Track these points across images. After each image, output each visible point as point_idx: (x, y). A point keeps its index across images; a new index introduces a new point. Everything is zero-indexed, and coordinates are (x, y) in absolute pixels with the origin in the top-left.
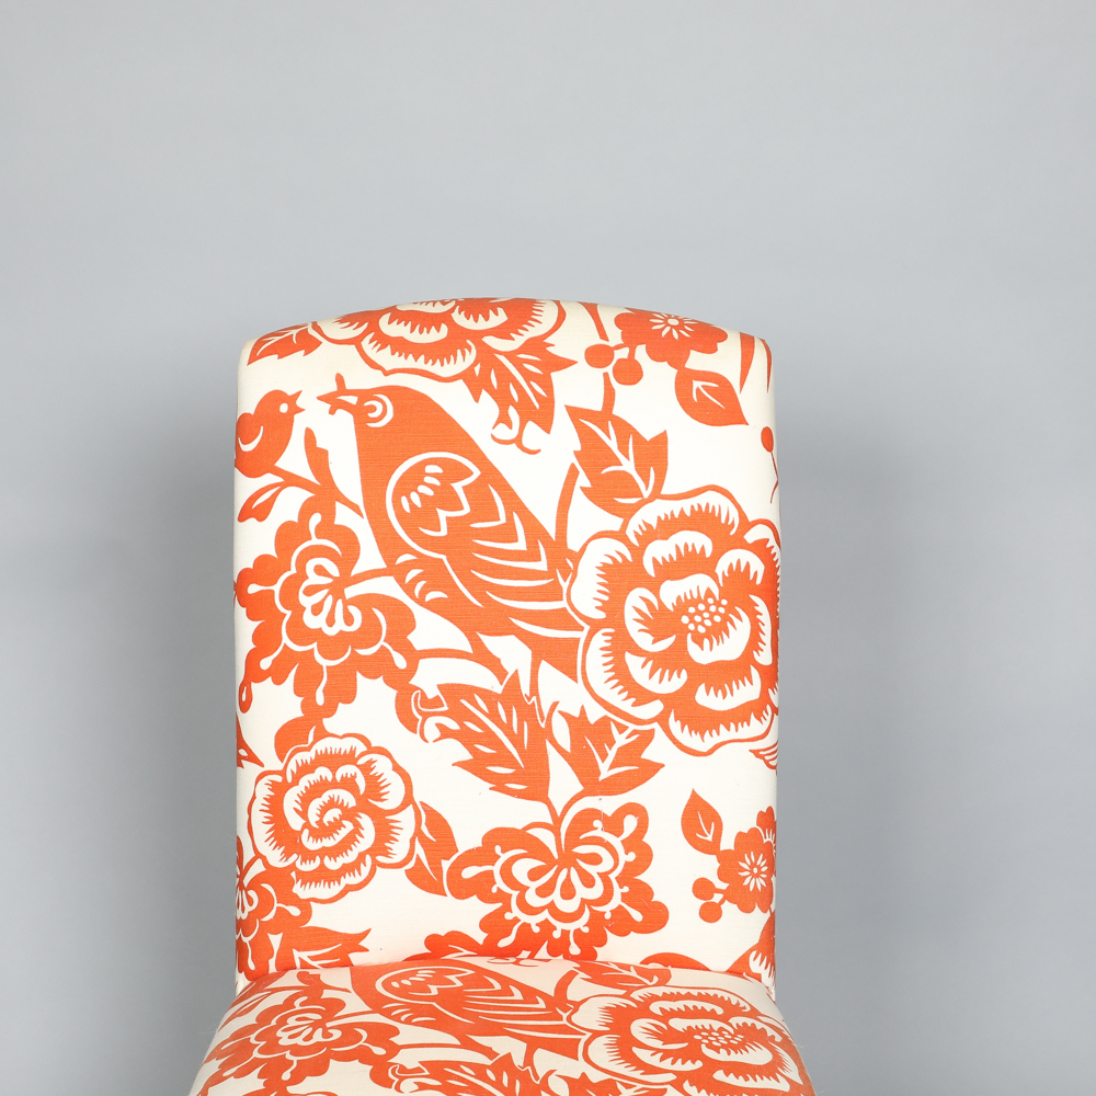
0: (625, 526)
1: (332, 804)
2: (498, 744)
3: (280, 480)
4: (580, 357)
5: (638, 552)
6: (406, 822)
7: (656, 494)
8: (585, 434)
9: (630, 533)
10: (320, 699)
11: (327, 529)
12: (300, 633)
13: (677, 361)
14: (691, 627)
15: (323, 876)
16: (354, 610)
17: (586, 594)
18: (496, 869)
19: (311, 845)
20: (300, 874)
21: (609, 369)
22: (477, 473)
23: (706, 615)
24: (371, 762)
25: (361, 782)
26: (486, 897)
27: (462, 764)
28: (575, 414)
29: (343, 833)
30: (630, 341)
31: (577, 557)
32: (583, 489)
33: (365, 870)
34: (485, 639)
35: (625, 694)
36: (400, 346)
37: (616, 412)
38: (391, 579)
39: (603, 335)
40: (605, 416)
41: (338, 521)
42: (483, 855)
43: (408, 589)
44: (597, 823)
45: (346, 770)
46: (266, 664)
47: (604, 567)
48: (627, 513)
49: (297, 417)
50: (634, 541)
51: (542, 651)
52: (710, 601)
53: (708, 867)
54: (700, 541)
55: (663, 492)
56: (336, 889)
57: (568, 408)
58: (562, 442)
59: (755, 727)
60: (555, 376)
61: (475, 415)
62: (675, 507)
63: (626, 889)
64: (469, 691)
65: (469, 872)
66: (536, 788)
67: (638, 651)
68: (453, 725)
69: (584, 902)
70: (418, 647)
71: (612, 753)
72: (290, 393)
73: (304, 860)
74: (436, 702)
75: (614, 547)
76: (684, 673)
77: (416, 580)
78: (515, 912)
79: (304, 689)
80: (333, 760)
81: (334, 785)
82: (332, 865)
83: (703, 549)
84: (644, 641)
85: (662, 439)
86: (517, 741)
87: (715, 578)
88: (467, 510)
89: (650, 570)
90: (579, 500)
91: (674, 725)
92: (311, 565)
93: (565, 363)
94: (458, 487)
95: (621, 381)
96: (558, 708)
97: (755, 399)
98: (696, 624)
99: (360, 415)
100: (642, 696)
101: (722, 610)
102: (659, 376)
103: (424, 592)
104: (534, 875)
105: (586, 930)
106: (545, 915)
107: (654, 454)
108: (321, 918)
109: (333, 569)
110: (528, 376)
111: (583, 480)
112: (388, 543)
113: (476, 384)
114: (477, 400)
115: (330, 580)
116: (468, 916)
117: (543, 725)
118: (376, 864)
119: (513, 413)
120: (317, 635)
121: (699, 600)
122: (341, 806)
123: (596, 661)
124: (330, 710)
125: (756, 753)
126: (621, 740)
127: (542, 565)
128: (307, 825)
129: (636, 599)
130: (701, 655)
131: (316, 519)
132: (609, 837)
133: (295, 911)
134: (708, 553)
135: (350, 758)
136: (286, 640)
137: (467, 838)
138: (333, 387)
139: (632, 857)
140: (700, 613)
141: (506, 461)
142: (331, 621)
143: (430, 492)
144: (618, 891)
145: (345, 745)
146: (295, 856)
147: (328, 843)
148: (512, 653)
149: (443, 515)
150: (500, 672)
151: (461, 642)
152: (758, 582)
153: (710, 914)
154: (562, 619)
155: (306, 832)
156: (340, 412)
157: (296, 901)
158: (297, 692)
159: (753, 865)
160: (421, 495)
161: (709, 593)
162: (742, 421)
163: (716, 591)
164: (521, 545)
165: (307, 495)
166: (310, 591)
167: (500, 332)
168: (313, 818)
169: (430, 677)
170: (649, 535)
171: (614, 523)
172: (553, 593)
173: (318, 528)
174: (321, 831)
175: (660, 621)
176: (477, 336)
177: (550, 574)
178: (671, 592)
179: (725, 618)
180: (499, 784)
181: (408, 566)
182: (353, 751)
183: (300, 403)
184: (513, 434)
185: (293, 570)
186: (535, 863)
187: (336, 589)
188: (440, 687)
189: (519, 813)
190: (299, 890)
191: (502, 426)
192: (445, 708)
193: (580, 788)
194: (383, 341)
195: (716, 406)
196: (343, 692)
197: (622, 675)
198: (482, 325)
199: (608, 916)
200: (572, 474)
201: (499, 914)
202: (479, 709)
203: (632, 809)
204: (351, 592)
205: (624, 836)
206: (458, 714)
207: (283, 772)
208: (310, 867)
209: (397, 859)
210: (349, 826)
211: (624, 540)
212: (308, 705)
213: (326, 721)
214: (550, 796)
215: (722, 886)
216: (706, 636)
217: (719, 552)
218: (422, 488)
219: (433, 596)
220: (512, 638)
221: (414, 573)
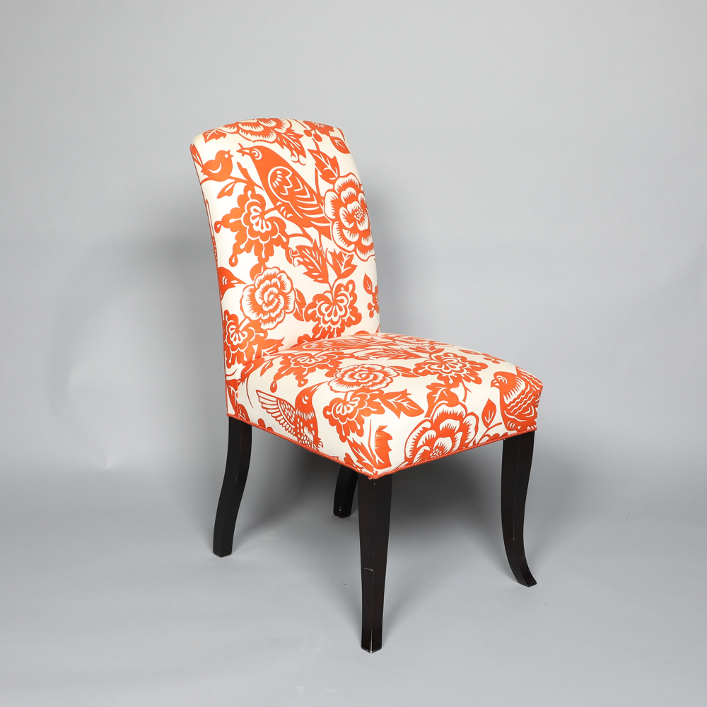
0: (334, 187)
1: (271, 293)
2: (314, 265)
3: (233, 181)
4: (303, 134)
5: (339, 195)
6: (292, 296)
7: (339, 176)
8: (315, 158)
9: (336, 189)
10: (263, 256)
11: (254, 196)
12: (253, 233)
13: (328, 134)
15: (271, 320)
16: (268, 223)
17: (329, 210)
18: (317, 309)
19: (266, 309)
20: (262, 320)
21: (313, 137)
22: (290, 172)
24: (281, 276)
25: (279, 284)
26: (314, 320)
27: (305, 274)
28: (311, 151)
29: (275, 303)
30: (313, 128)
31: (324, 198)
32: (320, 176)
33: (282, 316)
35: (345, 243)
37: (320, 150)
39: (305, 127)
40: (318, 152)
41: (257, 192)
42: (313, 305)
43: (282, 214)
44: (342, 288)
45: (274, 280)
46: (242, 246)
47: (332, 201)
48: (333, 183)
50: (337, 192)
51: (321, 231)
52: (359, 210)
53: (370, 299)
54: (353, 190)
56: (274, 324)
57: (308, 149)
60: (300, 140)
61: (284, 153)
62: (345, 180)
63: (351, 310)
64: (304, 248)
65: (310, 312)
66: (325, 281)
67: (346, 228)
68: (301, 260)
69: (340, 317)
70: (288, 234)
71: (344, 264)
72: (226, 151)
73: (264, 315)
74: (296, 253)
75: (333, 194)
76: (358, 234)
77: (283, 211)
78: (322, 324)
79: (258, 253)
80: (269, 277)
81: (271, 286)
82: (273, 315)
83: (353, 193)
84: (346, 224)
85: (335, 158)
86: (319, 264)
87: (359, 202)
88: (291, 186)
89: (343, 201)
90: (320, 179)
91: (358, 252)
92: (252, 209)
94: (287, 177)
96: (328, 250)
98: (358, 218)
99: (252, 156)
100: (349, 243)
101: (362, 213)
103: (286, 215)
104: (327, 309)
105: (340, 327)
106: (329, 324)
107: (334, 163)
108: (272, 335)
109: (259, 210)
110: (294, 140)
111: (319, 173)
112: (274, 200)
113: (280, 143)
114: (283, 149)
115: (259, 214)
116: (309, 328)
117: (325, 257)
118: (285, 313)
119: (294, 152)
120: (259, 233)
122: (274, 294)
123: (335, 233)
124: (267, 259)
126: (346, 259)
127: (315, 202)
128: (264, 302)
129: (342, 210)
130: (361, 228)
131: (250, 192)
132: (345, 293)
133: (262, 334)
134: (355, 195)
135: (274, 276)
136: (249, 237)
137: (309, 299)
139: (352, 298)
140: (358, 214)
141: (296, 167)
142: (262, 228)
143: (280, 180)
144: (349, 311)
145: (273, 271)
146: (261, 314)
147: (271, 307)
148: (312, 231)
149: (286, 187)
150: (310, 239)
151: (298, 230)
153: (371, 315)
154: (324, 220)
155: (264, 305)
157: (262, 330)
158: (256, 255)
160: (278, 181)
163: (360, 207)
164: (308, 196)
165: (245, 184)
166: (254, 218)
168: (266, 299)
169: (293, 244)
170: (341, 189)
171: (331, 186)
172: (320, 211)
173: (251, 195)
174: (267, 305)
175: (350, 217)
176: (272, 129)
177: (318, 205)
179: (363, 215)
180: (315, 279)
181: (280, 206)
182: (275, 273)
184: (296, 159)
185: (246, 212)
186: (327, 305)
187: (262, 216)
188: (297, 247)
189: (321, 288)
190: (263, 326)
191: (293, 157)
192: (299, 254)
193: (337, 277)
195: (343, 148)
196: (270, 252)
197: (343, 236)
199: (346, 321)
200: (316, 172)
201: (317, 325)
202: (307, 253)
203: (351, 282)
204: (266, 217)
205: (350, 291)
206: (303, 256)
207: (254, 285)
208: (266, 317)
209: (291, 310)
210: (277, 300)
211: (335, 192)
212: (260, 259)
213: (266, 263)
214: (329, 281)
215: (374, 305)
216: (361, 221)
217: (357, 194)
218: (278, 179)
219: (289, 215)
220: (312, 228)
221: (282, 208)
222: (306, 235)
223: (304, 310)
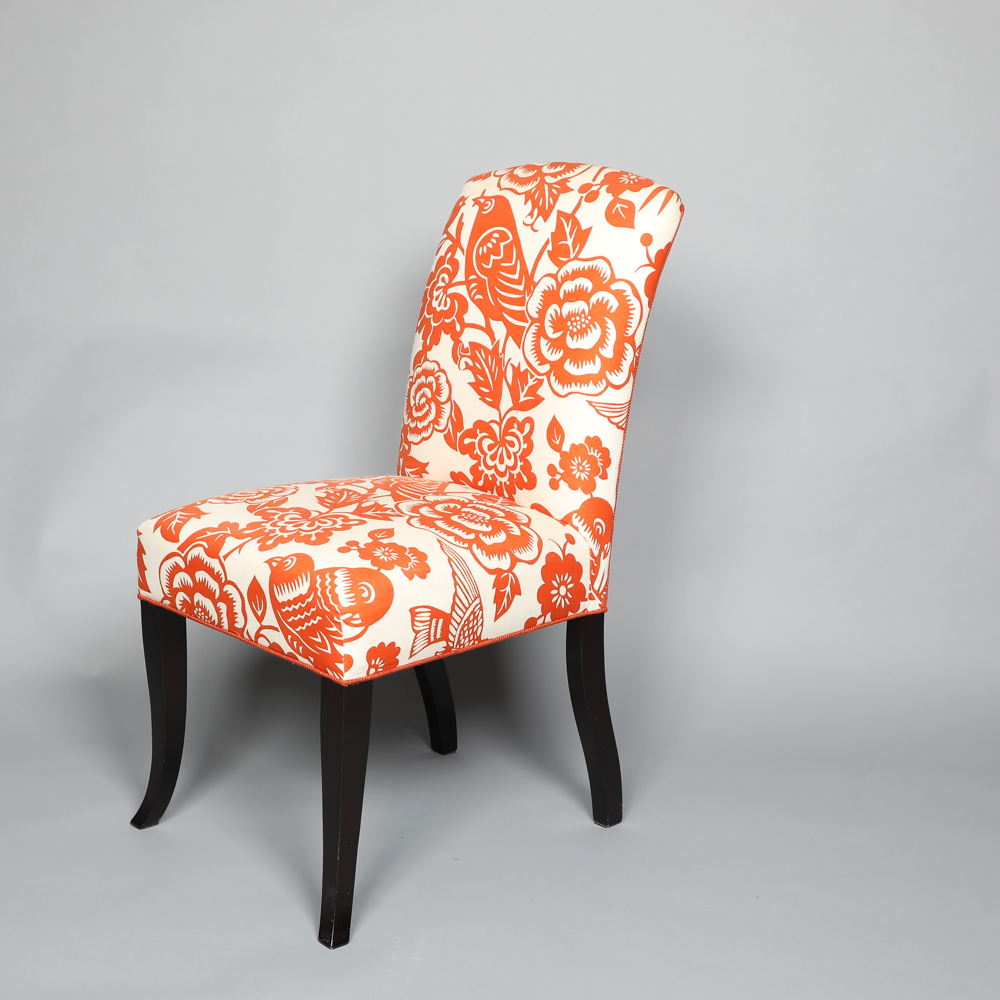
0: (558, 271)
1: (423, 395)
2: (485, 377)
3: (446, 237)
5: (559, 285)
6: (447, 408)
7: (576, 257)
8: (559, 224)
9: (559, 276)
10: (428, 342)
11: (451, 260)
12: (430, 309)
14: (571, 328)
15: (415, 430)
16: (448, 299)
17: (534, 304)
18: (476, 441)
19: (415, 414)
20: (410, 428)
22: (511, 238)
23: (579, 323)
24: (439, 376)
25: (434, 385)
26: (472, 456)
27: (471, 384)
28: (560, 214)
31: (536, 285)
32: (548, 251)
33: (430, 431)
35: (536, 358)
37: (576, 214)
39: (594, 179)
40: (571, 216)
41: (456, 256)
42: (471, 433)
43: (470, 292)
44: (515, 425)
45: (430, 379)
47: (545, 292)
48: (560, 265)
49: (462, 208)
50: (560, 281)
51: (511, 330)
53: (556, 459)
54: (587, 284)
55: (579, 257)
56: (419, 438)
57: (558, 211)
59: (592, 389)
60: (561, 195)
63: (522, 463)
64: (480, 347)
65: (467, 441)
66: (496, 401)
67: (547, 338)
68: (471, 363)
69: (507, 467)
70: (466, 321)
71: (526, 389)
73: (412, 422)
74: (466, 351)
75: (551, 282)
76: (562, 351)
77: (474, 288)
78: (483, 467)
79: (425, 336)
80: (427, 373)
81: (426, 385)
82: (420, 426)
83: (587, 288)
84: (549, 331)
85: (589, 230)
86: (493, 375)
87: (588, 304)
88: (501, 257)
89: (562, 295)
90: (545, 256)
91: (553, 378)
92: (440, 277)
93: (569, 190)
94: (502, 244)
95: (586, 200)
96: (511, 362)
98: (573, 327)
99: (481, 208)
100: (543, 361)
101: (587, 322)
103: (475, 295)
104: (490, 447)
105: (508, 483)
108: (414, 452)
109: (446, 279)
110: (551, 195)
111: (550, 247)
112: (469, 270)
113: (529, 196)
114: (525, 204)
115: (444, 285)
117: (503, 369)
118: (434, 429)
119: (536, 211)
120: (433, 310)
121: (578, 314)
122: (426, 397)
123: (529, 339)
124: (431, 347)
125: (590, 403)
126: (531, 382)
127: (521, 288)
128: (415, 404)
129: (553, 309)
130: (572, 343)
131: (449, 255)
132: (518, 433)
133: (406, 447)
134: (589, 291)
135: (432, 373)
136: (425, 312)
137: (468, 423)
139: (526, 446)
140: (576, 321)
142: (439, 305)
143: (491, 246)
144: (519, 463)
145: (432, 366)
146: (410, 419)
147: (420, 414)
148: (499, 328)
149: (492, 258)
150: (493, 339)
151: (482, 321)
152: (613, 311)
153: (554, 485)
154: (521, 316)
155: (415, 407)
157: (408, 442)
158: (423, 338)
159: (579, 465)
160: (487, 247)
161: (583, 312)
162: (633, 228)
163: (587, 311)
164: (516, 277)
165: (451, 243)
166: (438, 289)
167: (555, 174)
168: (417, 401)
169: (469, 336)
170: (567, 278)
171: (554, 269)
172: (521, 302)
173: (448, 259)
174: (419, 408)
175: (560, 323)
176: (544, 176)
177: (523, 292)
178: (568, 308)
179: (588, 326)
180: (483, 397)
181: (473, 281)
182: (434, 370)
183: (466, 201)
184: (531, 221)
185: (436, 280)
186: (491, 442)
188: (470, 343)
189: (488, 414)
190: (410, 436)
191: (529, 217)
192: (470, 354)
193: (512, 405)
195: (622, 217)
196: (436, 341)
197: (537, 347)
199: (515, 477)
200: (547, 243)
201: (476, 466)
202: (481, 355)
203: (529, 420)
204: (450, 291)
205: (525, 434)
206: (474, 358)
207: (413, 377)
208: (413, 425)
209: (441, 428)
210: (427, 407)
211: (556, 280)
212: (424, 344)
213: (428, 353)
214: (501, 407)
215: (561, 471)
216: (576, 334)
217: (594, 291)
218: (489, 244)
219: (479, 297)
220: (501, 322)
221: (474, 285)
222: (489, 331)
223: (459, 435)
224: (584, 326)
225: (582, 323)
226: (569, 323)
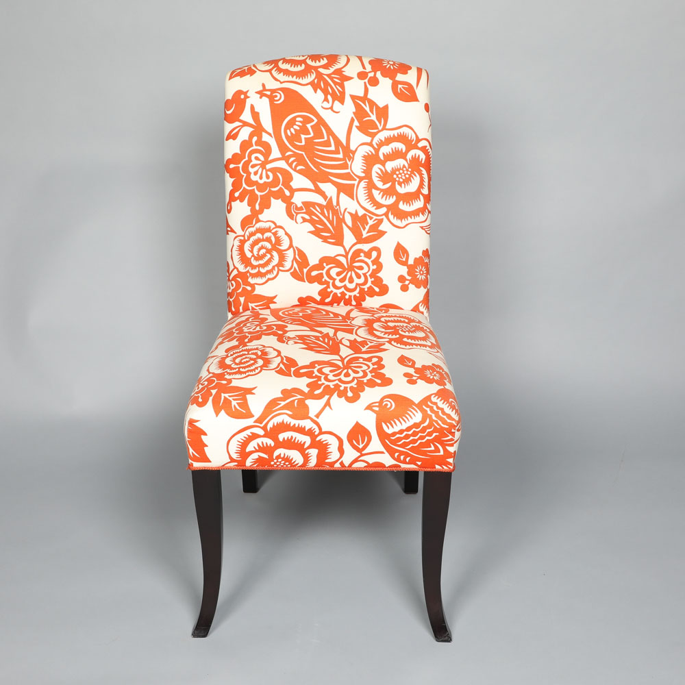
0: (372, 140)
1: (262, 247)
2: (324, 224)
3: (241, 124)
4: (355, 76)
5: (377, 151)
6: (290, 254)
7: (384, 128)
8: (357, 105)
9: (374, 143)
10: (257, 207)
11: (259, 143)
12: (250, 182)
13: (392, 77)
14: (397, 179)
15: (259, 275)
16: (269, 173)
17: (357, 166)
18: (324, 272)
19: (255, 263)
20: (250, 274)
21: (366, 80)
22: (316, 120)
23: (403, 175)
24: (276, 231)
25: (273, 239)
26: (321, 283)
27: (310, 232)
28: (353, 97)
29: (266, 258)
30: (374, 70)
31: (354, 153)
32: (356, 127)
33: (275, 272)
34: (319, 184)
35: (372, 205)
36: (287, 72)
37: (369, 97)
38: (284, 161)
39: (364, 68)
40: (365, 98)
41: (263, 139)
42: (319, 266)
43: (290, 165)
44: (362, 254)
45: (268, 235)
46: (237, 194)
47: (364, 156)
48: (373, 136)
49: (247, 100)
50: (376, 147)
51: (341, 188)
52: (405, 169)
53: (403, 271)
54: (400, 146)
55: (387, 127)
56: (264, 280)
57: (350, 95)
58: (348, 108)
59: (421, 218)
60: (345, 83)
61: (315, 98)
62: (391, 133)
63: (373, 279)
64: (313, 204)
65: (314, 273)
66: (339, 241)
67: (377, 189)
68: (307, 217)
69: (357, 284)
70: (294, 187)
71: (367, 228)
72: (245, 91)
73: (252, 269)
74: (301, 208)
75: (368, 149)
76: (394, 196)
77: (293, 161)
78: (331, 289)
79: (251, 204)
80: (262, 231)
81: (263, 240)
82: (263, 270)
83: (402, 149)
84: (379, 184)
85: (386, 107)
86: (332, 223)
87: (406, 160)
88: (312, 135)
89: (382, 157)
90: (355, 130)
91: (391, 217)
92: (253, 157)
93: (349, 78)
94: (309, 126)
95: (370, 85)
96: (347, 210)
97: (422, 92)
98: (399, 178)
99: (272, 99)
100: (379, 206)
101: (409, 173)
102: (385, 83)
103: (296, 166)
104: (338, 274)
105: (358, 295)
106: (343, 289)
107: (383, 113)
108: (259, 291)
109: (262, 158)
110: (336, 83)
111: (356, 123)
112: (283, 148)
113: (315, 86)
114: (316, 92)
115: (260, 162)
116: (313, 290)
117: (341, 217)
118: (279, 270)
119: (329, 97)
120: (256, 183)
121: (400, 169)
122: (266, 248)
123: (361, 192)
124: (261, 211)
125: (422, 227)
126: (371, 222)
127: (341, 156)
128: (253, 256)
129: (376, 169)
130: (401, 190)
131: (255, 139)
132: (366, 260)
133: (249, 288)
134: (404, 151)
135: (269, 230)
136: (244, 185)
137: (313, 260)
138: (261, 88)
139: (375, 267)
140: (400, 174)
141: (327, 116)
142: (261, 178)
143: (298, 128)
144: (370, 280)
145: (267, 225)
146: (249, 267)
147: (261, 262)
148: (329, 189)
149: (303, 137)
150: (325, 197)
151: (310, 185)
152: (423, 162)
153: (405, 288)
154: (348, 176)
155: (253, 258)
156: (263, 97)
157: (249, 284)
158: (249, 205)
159: (421, 270)
160: (294, 129)
161: (404, 166)
162: (417, 100)
163: (407, 165)
164: (333, 148)
165: (252, 129)
166: (253, 166)
167: (325, 67)
168: (255, 253)
169: (298, 199)
170: (381, 144)
171: (368, 139)
172: (345, 166)
173: (256, 142)
174: (258, 258)
175: (385, 177)
176: (316, 68)
177: (344, 159)
178: (390, 166)
179: (410, 176)
180: (325, 240)
181: (290, 156)
182: (270, 227)
183: (248, 94)
184: (329, 106)
185: (247, 159)
186: (339, 270)
187: (263, 165)
188: (303, 203)
189: (332, 251)
190: (251, 280)
191: (325, 102)
192: (304, 211)
193: (355, 241)
194: (280, 70)
195: (407, 95)
196: (266, 205)
197: (371, 197)
198: (318, 64)
199: (366, 290)
200: (352, 121)
201: (326, 288)
202: (317, 211)
203: (376, 249)
204: (269, 166)
205: (372, 259)
206: (310, 213)
207: (244, 236)
208: (254, 271)
209: (287, 268)
210: (269, 256)
211: (372, 146)
212: (253, 210)
213: (259, 216)
214: (344, 244)
215: (409, 278)
216: (403, 182)
217: (408, 151)
218: (295, 127)
219: (299, 168)
220: (330, 184)
221: (292, 159)
222: (318, 191)
224: (407, 176)
225: (405, 175)
226: (395, 176)
